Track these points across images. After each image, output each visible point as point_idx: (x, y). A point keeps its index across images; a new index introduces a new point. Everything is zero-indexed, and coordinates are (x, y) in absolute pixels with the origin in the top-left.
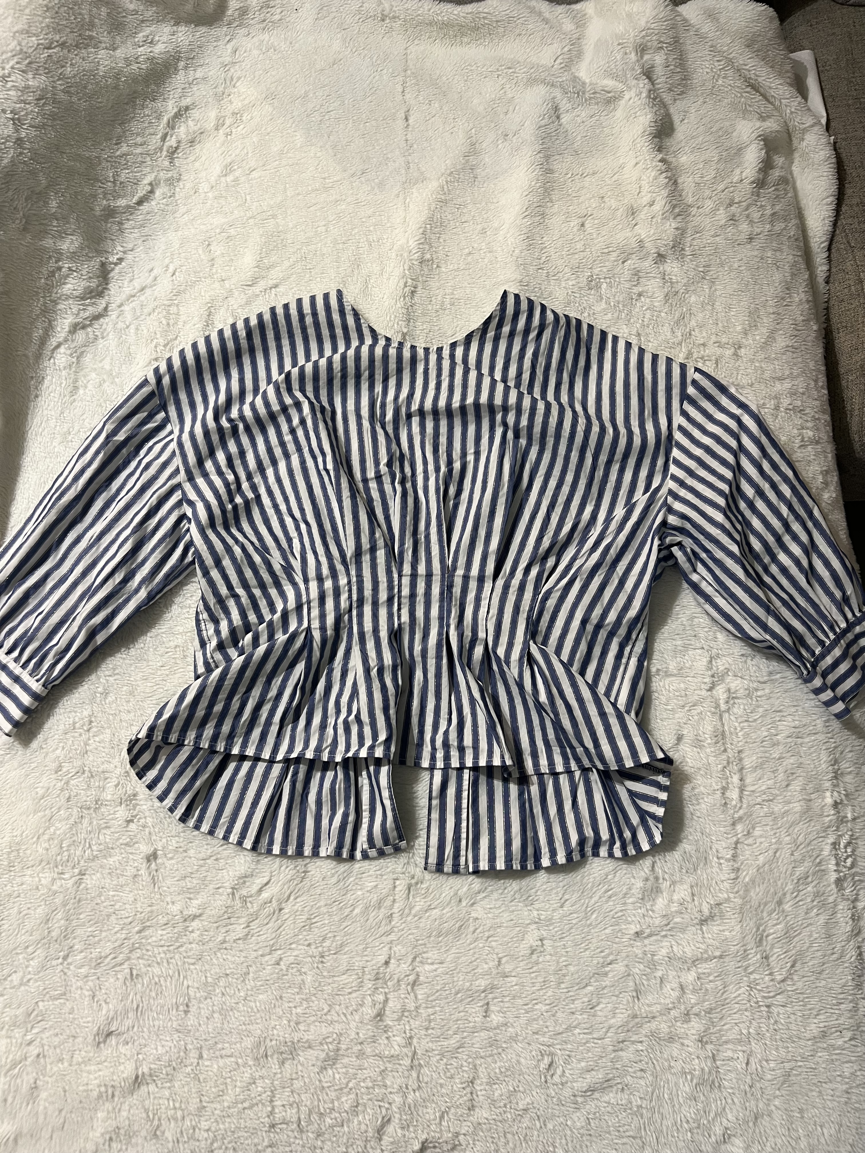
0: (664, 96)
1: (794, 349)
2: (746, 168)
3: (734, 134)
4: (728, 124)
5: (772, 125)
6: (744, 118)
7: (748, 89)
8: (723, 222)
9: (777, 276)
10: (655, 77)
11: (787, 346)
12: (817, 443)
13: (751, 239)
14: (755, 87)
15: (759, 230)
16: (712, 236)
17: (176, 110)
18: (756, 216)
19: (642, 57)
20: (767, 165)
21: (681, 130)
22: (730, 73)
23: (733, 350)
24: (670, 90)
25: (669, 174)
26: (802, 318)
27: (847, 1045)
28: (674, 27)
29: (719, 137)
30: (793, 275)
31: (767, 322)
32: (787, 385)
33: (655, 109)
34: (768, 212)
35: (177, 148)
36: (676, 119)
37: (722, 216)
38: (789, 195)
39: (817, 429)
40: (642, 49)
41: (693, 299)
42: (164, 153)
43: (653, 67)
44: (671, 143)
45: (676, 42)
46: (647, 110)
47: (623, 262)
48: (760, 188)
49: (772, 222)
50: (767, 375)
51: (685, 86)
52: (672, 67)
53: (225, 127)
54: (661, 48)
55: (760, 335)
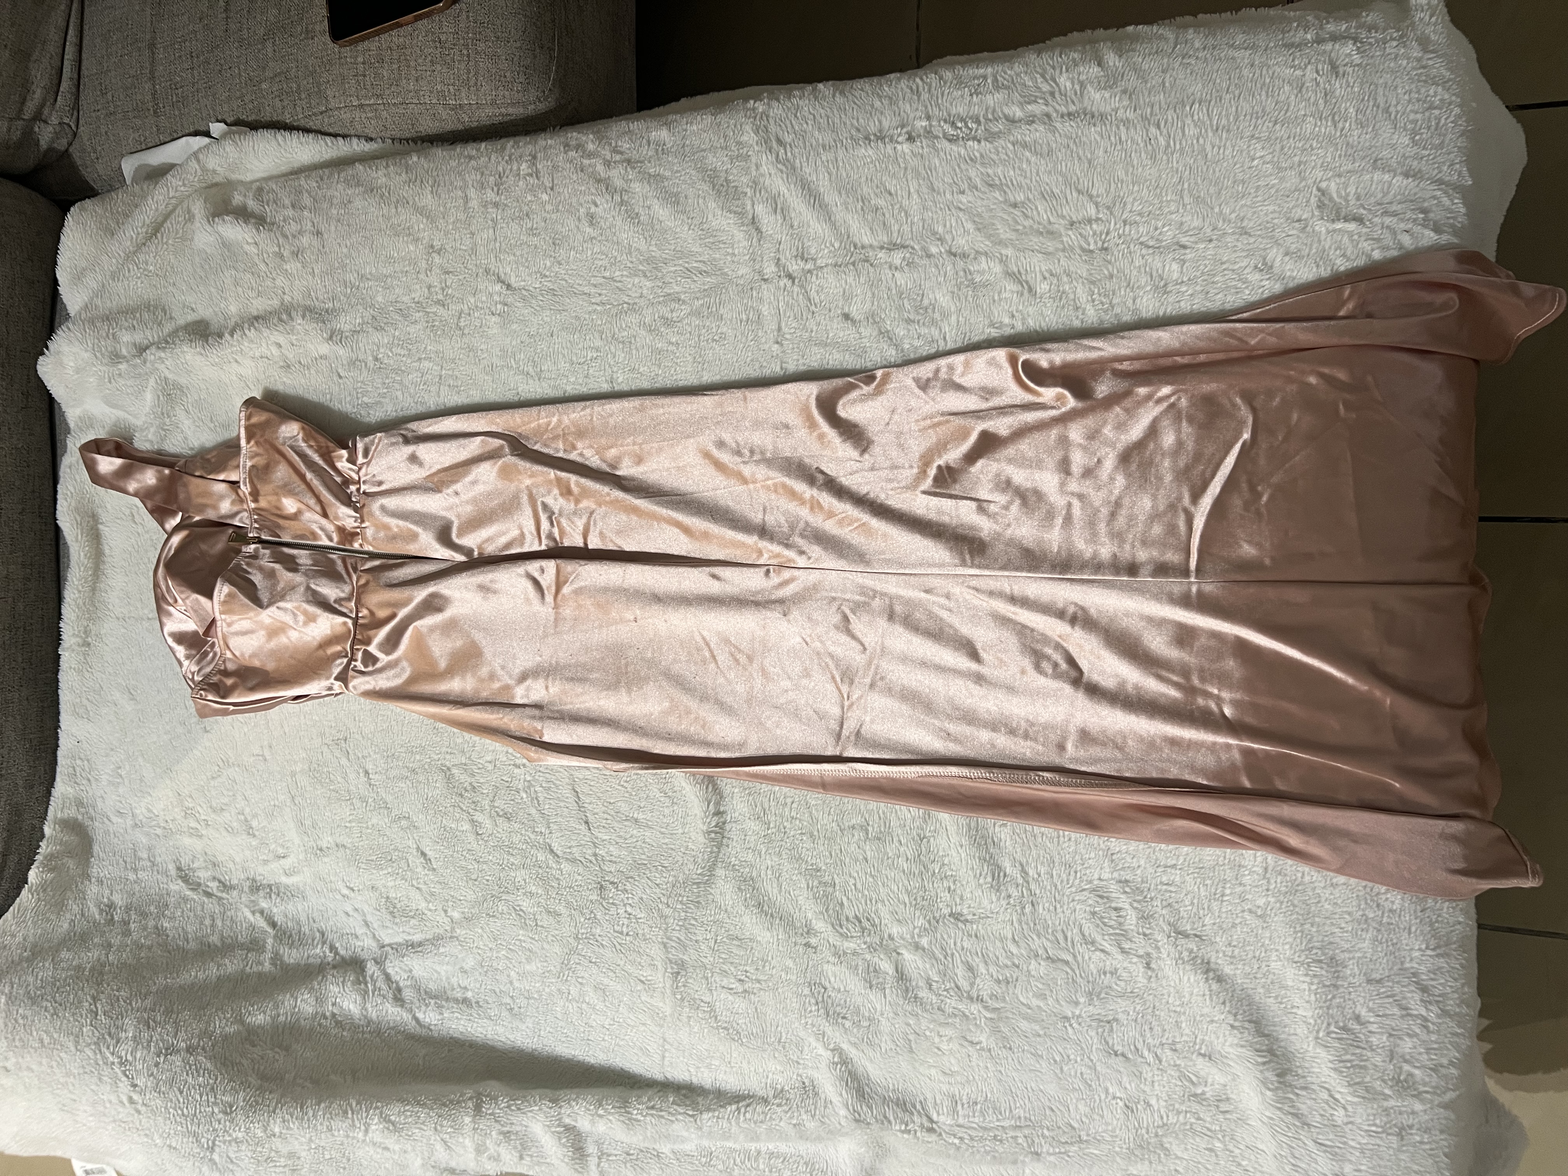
0: (166, 331)
1: (436, 184)
2: (244, 238)
3: (209, 251)
4: (197, 259)
5: (198, 208)
6: (192, 240)
7: (159, 235)
8: (299, 265)
9: (358, 203)
10: (146, 342)
11: (432, 192)
12: (534, 157)
13: (319, 233)
14: (156, 229)
15: (309, 224)
16: (314, 277)
17: (180, 881)
18: (294, 227)
19: (125, 357)
20: (243, 214)
21: (204, 312)
22: (142, 257)
23: (434, 255)
24: (160, 324)
25: (246, 325)
26: (404, 175)
27: (1165, 132)
28: (92, 321)
29: (210, 268)
30: (358, 184)
31: (405, 216)
32: (472, 193)
33: (177, 341)
34: (290, 212)
35: (220, 881)
36: (191, 317)
37: (292, 266)
38: (274, 187)
39: (521, 157)
40: (116, 357)
41: (380, 299)
42: (224, 895)
43: (135, 345)
44: (216, 322)
45: (108, 319)
46: (178, 350)
47: (340, 377)
48: (265, 222)
49: (304, 208)
50: (462, 216)
51: (156, 307)
52: (135, 322)
53: (199, 827)
54: (113, 335)
55: (420, 224)
